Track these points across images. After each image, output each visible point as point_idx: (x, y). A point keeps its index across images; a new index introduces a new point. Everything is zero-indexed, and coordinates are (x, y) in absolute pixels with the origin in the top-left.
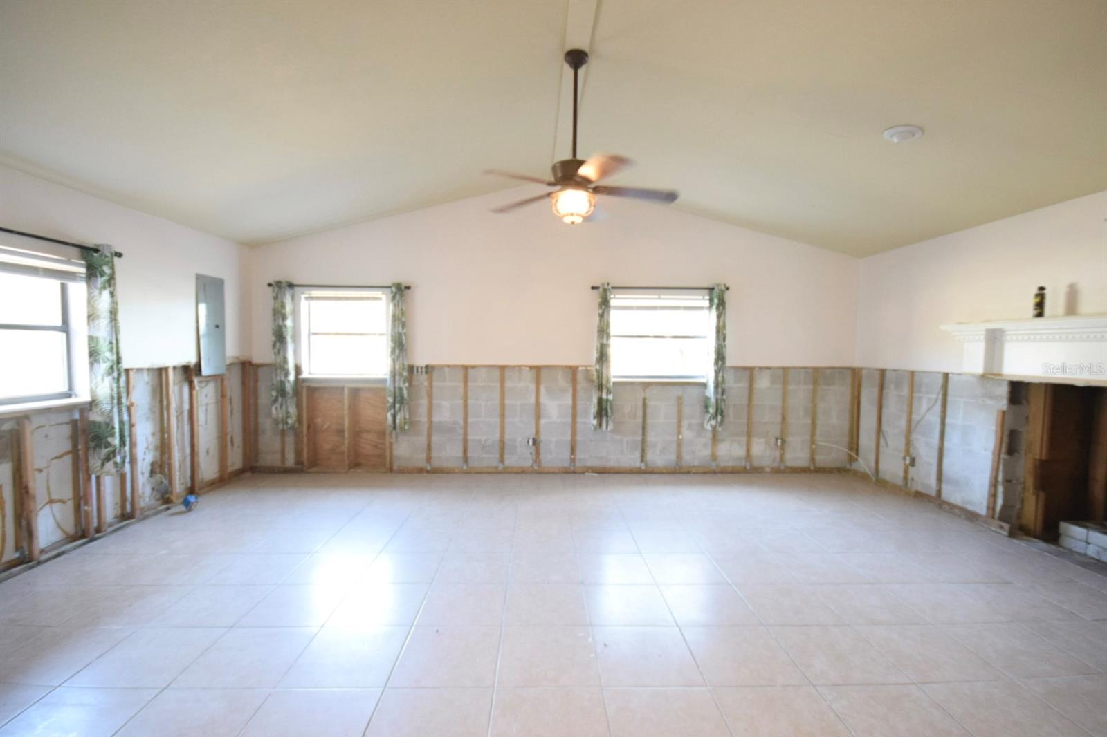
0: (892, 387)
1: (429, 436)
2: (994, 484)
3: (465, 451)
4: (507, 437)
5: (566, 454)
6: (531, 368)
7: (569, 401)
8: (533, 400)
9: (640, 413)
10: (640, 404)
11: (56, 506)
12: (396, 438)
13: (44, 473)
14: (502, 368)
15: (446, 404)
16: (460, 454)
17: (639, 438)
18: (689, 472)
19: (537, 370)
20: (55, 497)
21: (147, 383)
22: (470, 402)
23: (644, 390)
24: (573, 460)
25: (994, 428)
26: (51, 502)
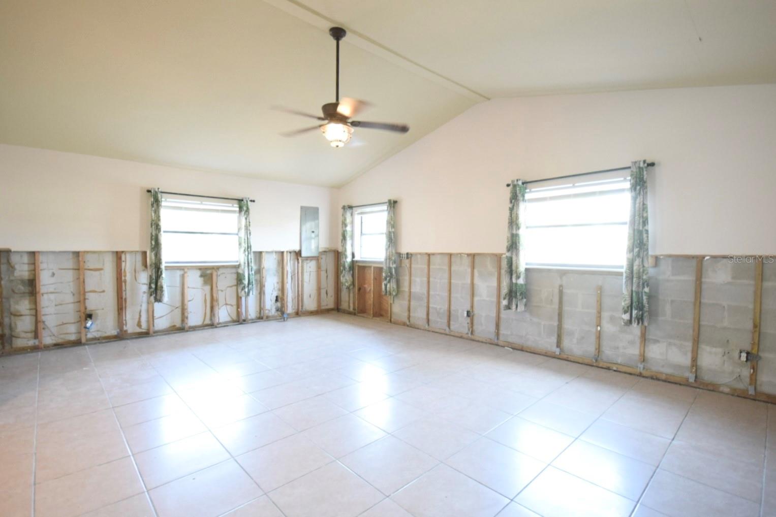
1: (409, 301)
3: (428, 314)
4: (453, 308)
5: (492, 328)
6: (468, 255)
7: (495, 284)
8: (469, 281)
9: (556, 300)
10: (556, 291)
11: (229, 307)
12: (394, 301)
13: (224, 292)
14: (451, 255)
15: (418, 280)
16: (425, 316)
17: (556, 324)
18: (608, 369)
19: (473, 256)
20: (228, 303)
21: (275, 259)
22: (431, 279)
23: (561, 278)
24: (498, 334)
26: (226, 304)
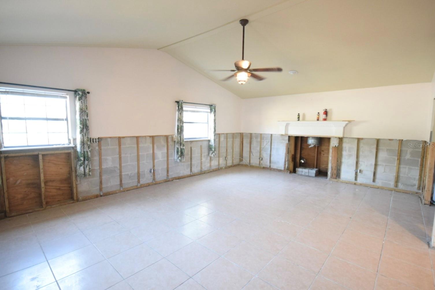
0: (254, 138)
1: (101, 176)
2: (285, 162)
3: (121, 181)
4: (141, 170)
5: (165, 173)
6: (150, 137)
7: (166, 151)
8: (151, 152)
9: (190, 153)
10: (190, 149)
12: (80, 181)
14: (137, 138)
15: (110, 158)
16: (119, 183)
17: (190, 163)
18: (205, 173)
19: (153, 137)
22: (123, 155)
23: (191, 144)
24: (168, 176)
25: (285, 148)
